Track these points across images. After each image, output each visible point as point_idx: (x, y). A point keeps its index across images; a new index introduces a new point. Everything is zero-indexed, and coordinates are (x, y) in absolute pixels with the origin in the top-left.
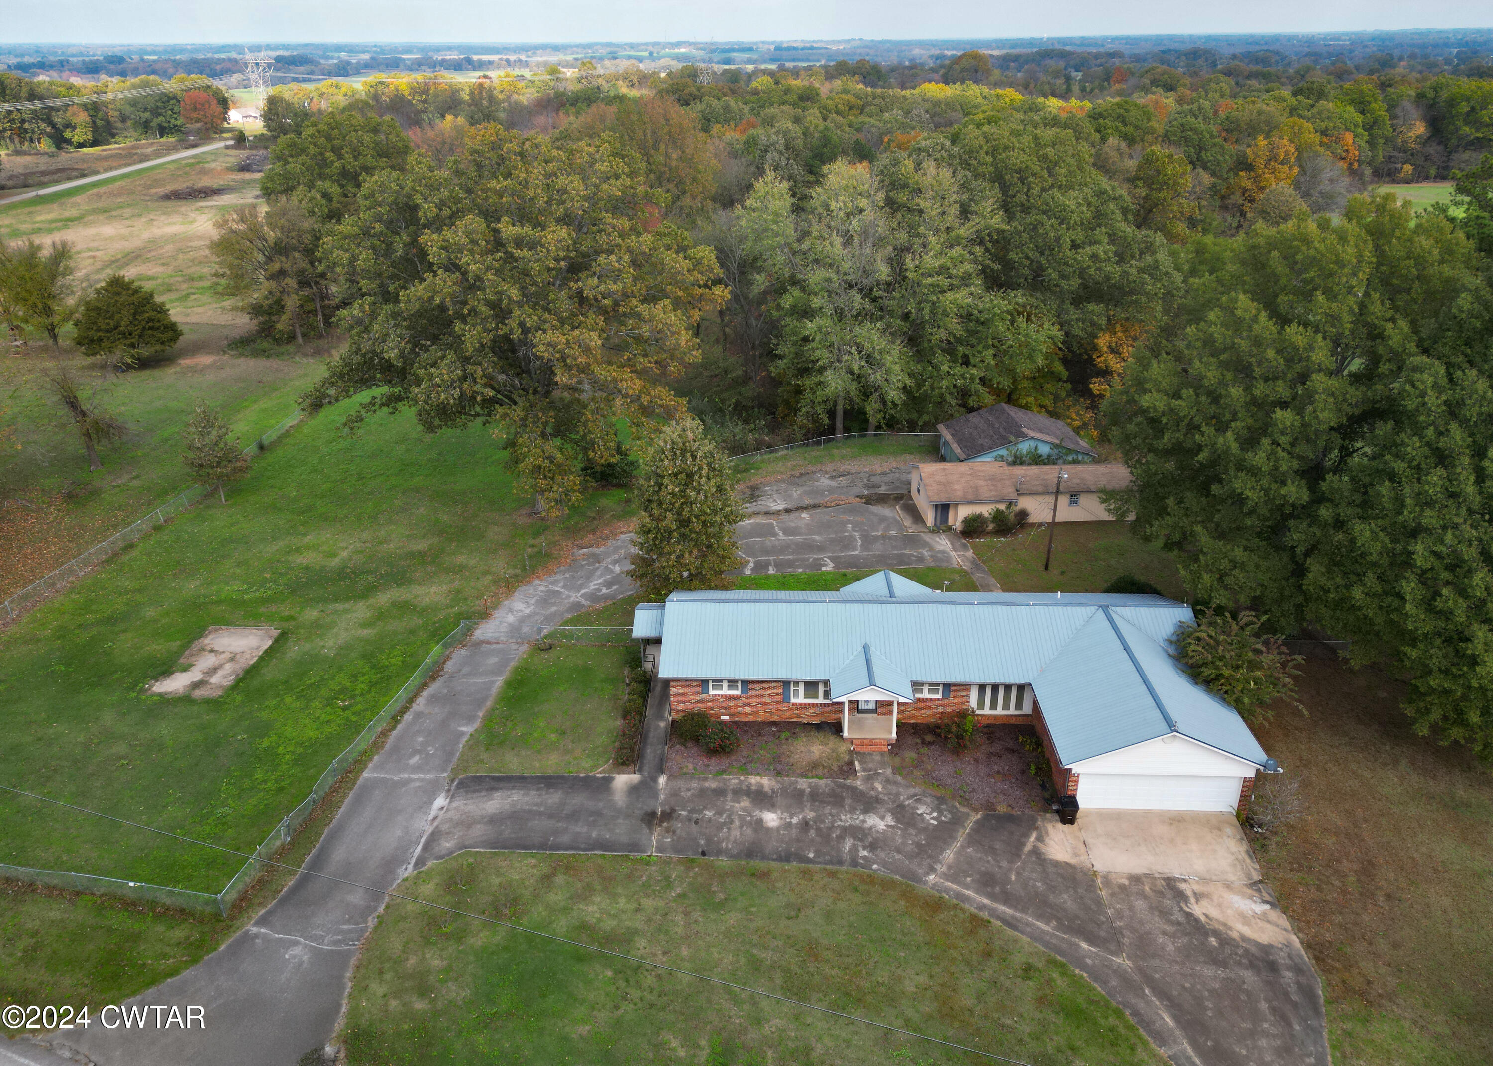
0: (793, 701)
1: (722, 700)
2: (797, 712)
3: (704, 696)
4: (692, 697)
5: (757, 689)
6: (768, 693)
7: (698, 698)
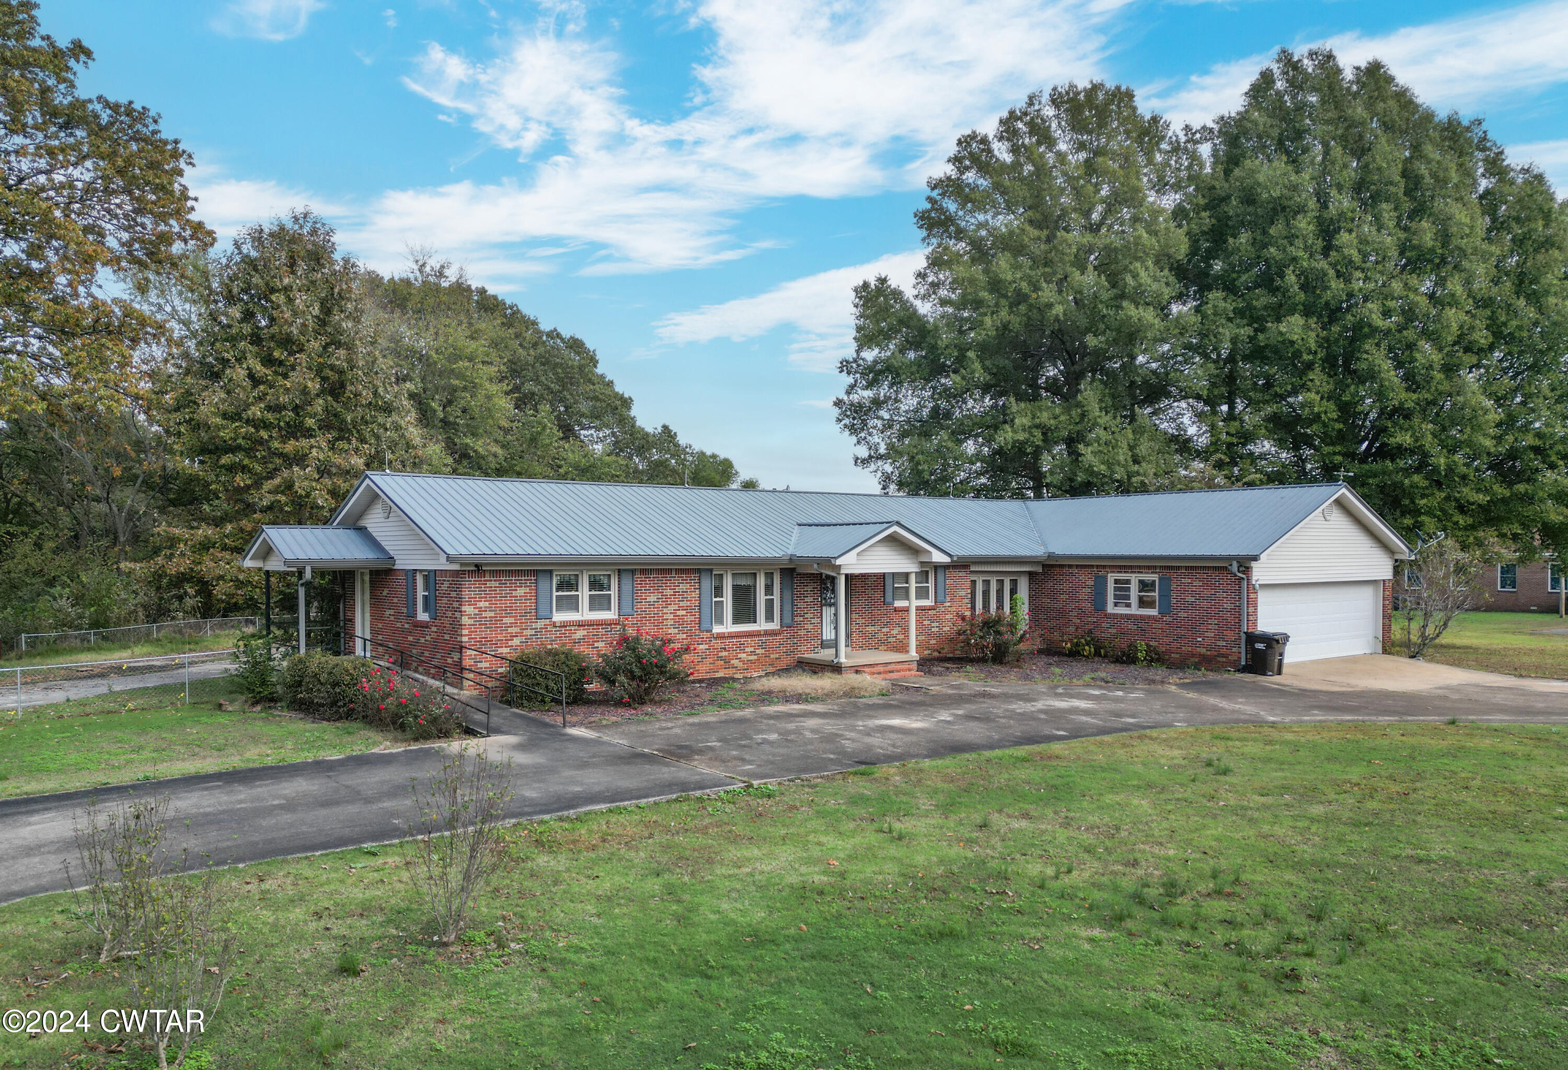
0: (717, 629)
1: (580, 633)
2: (724, 654)
3: (540, 624)
4: (513, 630)
5: (652, 598)
6: (672, 608)
7: (529, 632)
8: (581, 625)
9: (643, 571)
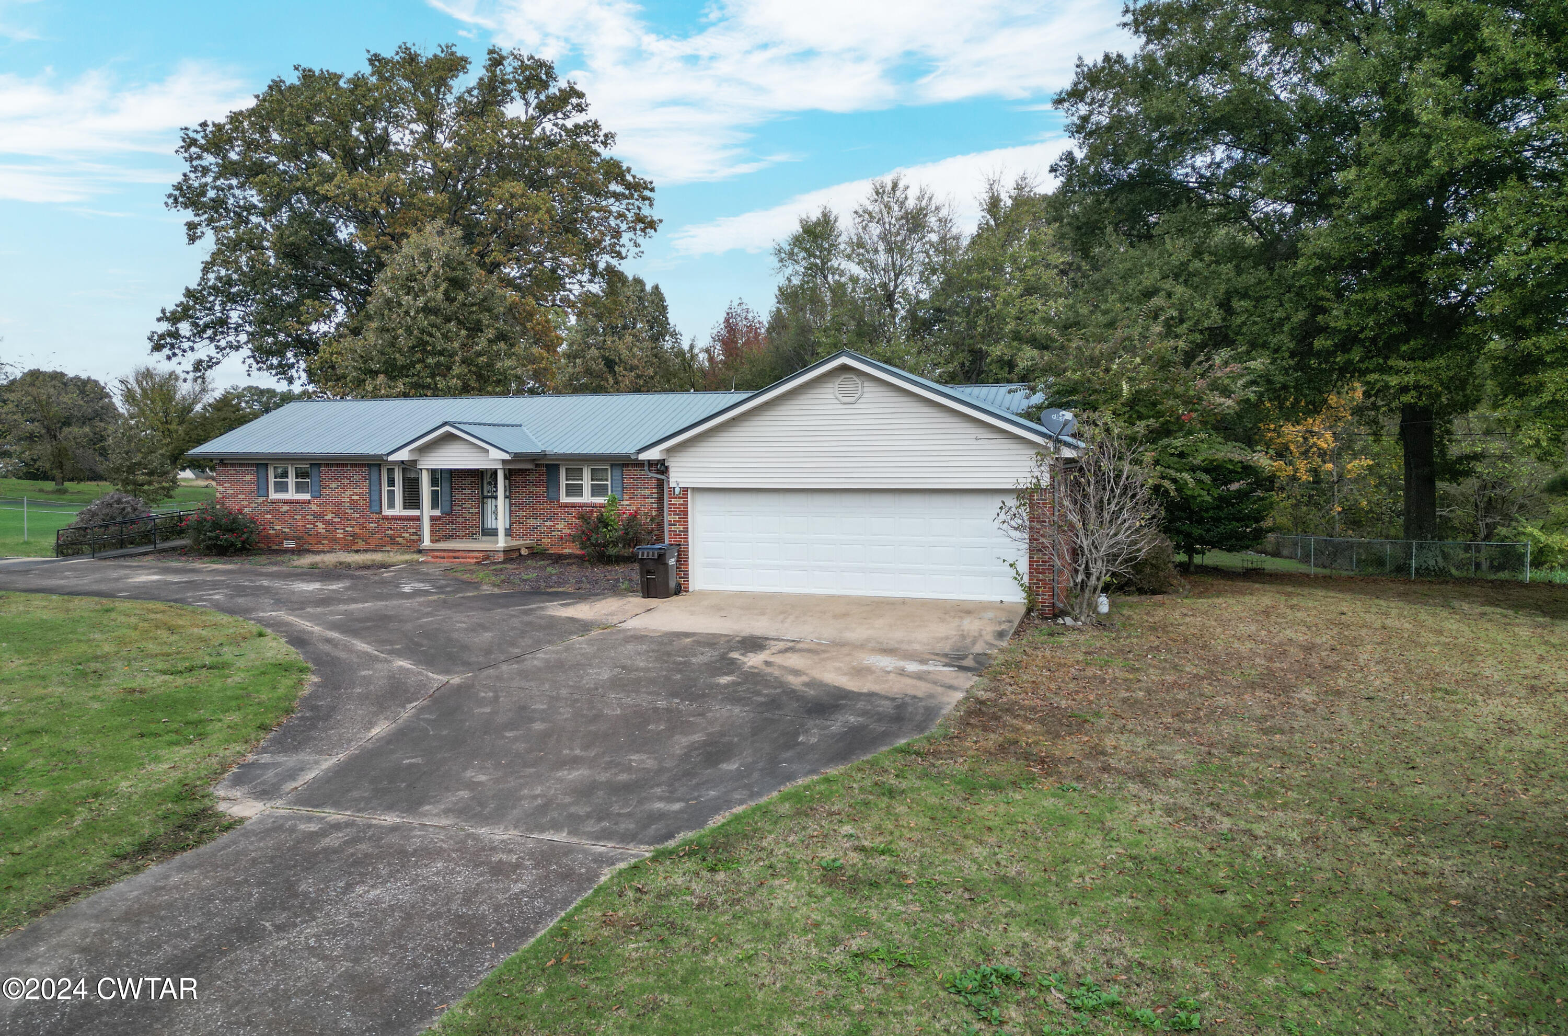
0: (387, 512)
1: (285, 508)
2: (390, 532)
3: (260, 500)
4: (245, 503)
5: (334, 486)
6: (348, 493)
7: (254, 505)
8: (285, 502)
9: (327, 465)
